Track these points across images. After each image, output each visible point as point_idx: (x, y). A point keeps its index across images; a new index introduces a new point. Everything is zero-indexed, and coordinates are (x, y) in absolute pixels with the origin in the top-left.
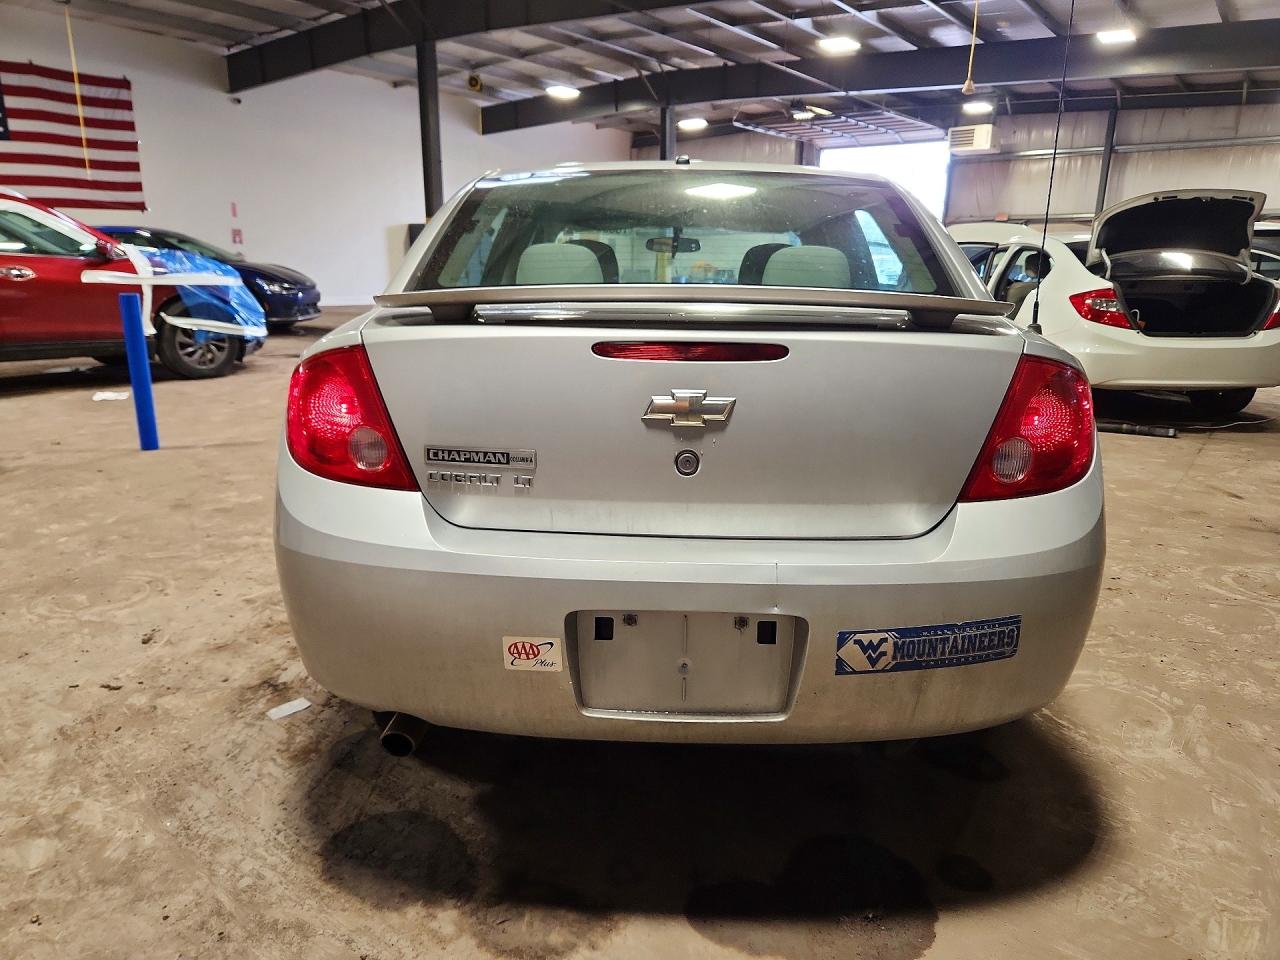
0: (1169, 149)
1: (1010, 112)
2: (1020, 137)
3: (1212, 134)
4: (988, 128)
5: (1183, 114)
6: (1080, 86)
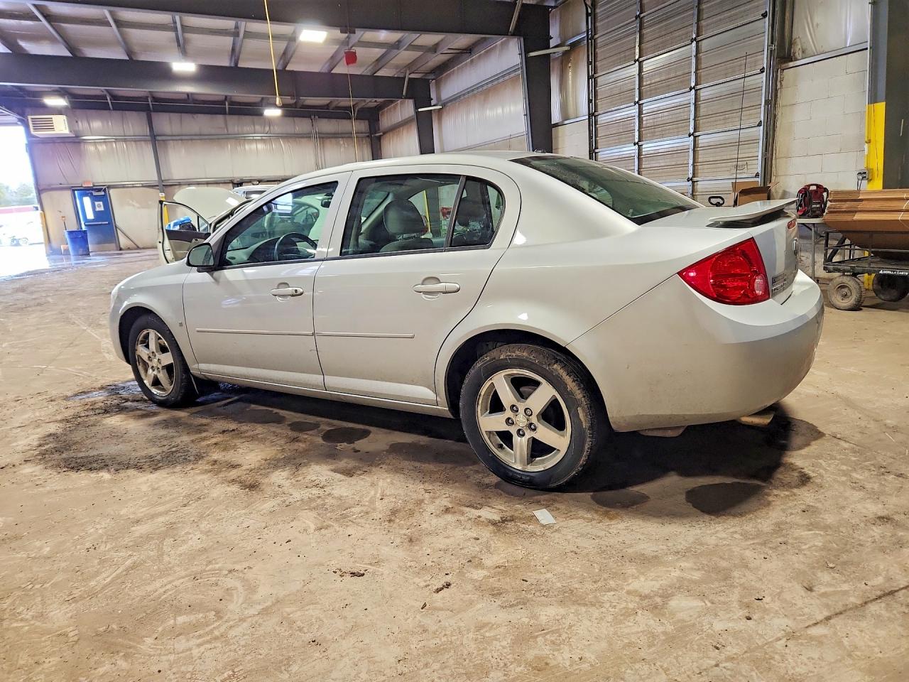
0: (192, 140)
1: (111, 108)
2: (82, 125)
3: (213, 131)
4: (63, 118)
5: (193, 117)
6: (162, 96)
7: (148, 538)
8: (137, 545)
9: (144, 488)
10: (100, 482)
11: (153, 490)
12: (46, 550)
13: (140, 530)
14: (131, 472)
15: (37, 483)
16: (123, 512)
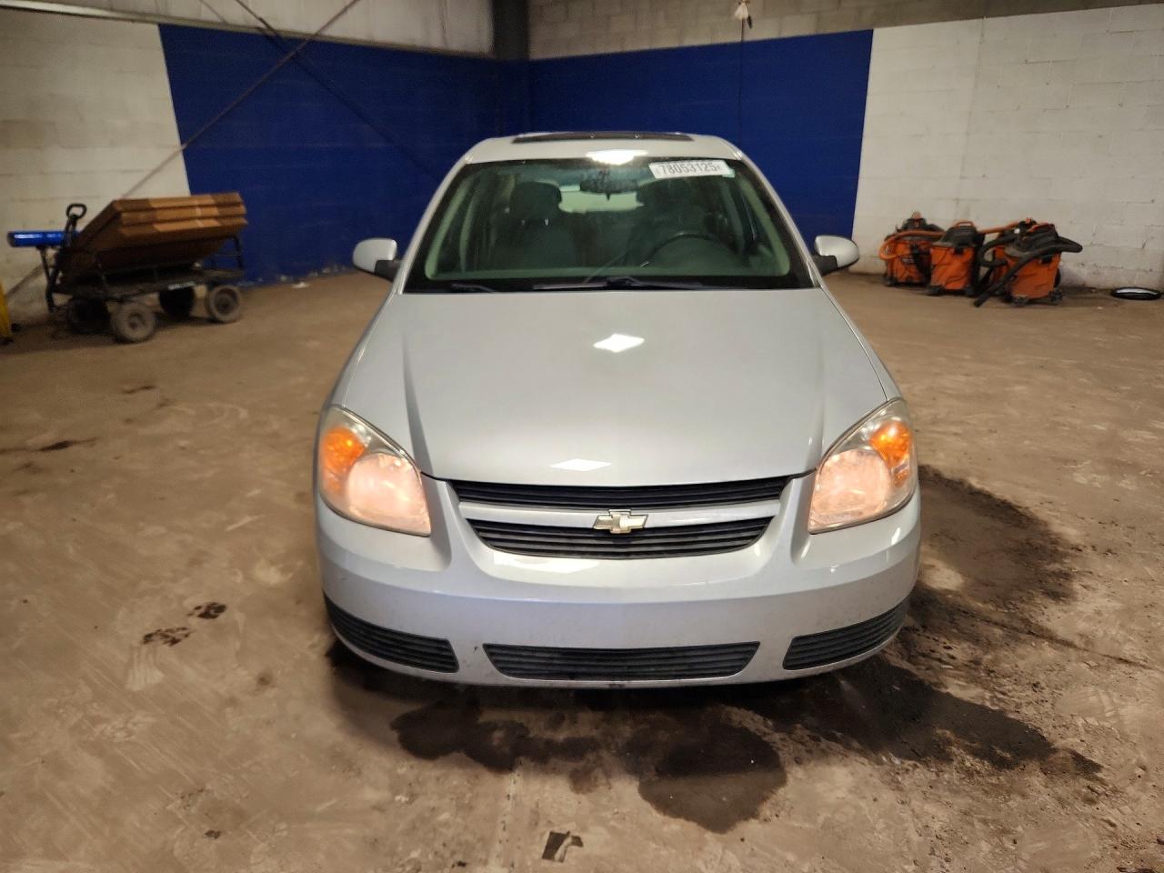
7: (953, 423)
8: (962, 422)
9: (942, 455)
10: (981, 478)
11: (934, 451)
12: (1027, 442)
13: (954, 429)
14: (947, 475)
15: (1050, 506)
16: (965, 444)
